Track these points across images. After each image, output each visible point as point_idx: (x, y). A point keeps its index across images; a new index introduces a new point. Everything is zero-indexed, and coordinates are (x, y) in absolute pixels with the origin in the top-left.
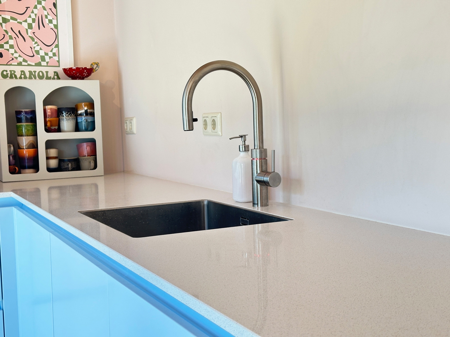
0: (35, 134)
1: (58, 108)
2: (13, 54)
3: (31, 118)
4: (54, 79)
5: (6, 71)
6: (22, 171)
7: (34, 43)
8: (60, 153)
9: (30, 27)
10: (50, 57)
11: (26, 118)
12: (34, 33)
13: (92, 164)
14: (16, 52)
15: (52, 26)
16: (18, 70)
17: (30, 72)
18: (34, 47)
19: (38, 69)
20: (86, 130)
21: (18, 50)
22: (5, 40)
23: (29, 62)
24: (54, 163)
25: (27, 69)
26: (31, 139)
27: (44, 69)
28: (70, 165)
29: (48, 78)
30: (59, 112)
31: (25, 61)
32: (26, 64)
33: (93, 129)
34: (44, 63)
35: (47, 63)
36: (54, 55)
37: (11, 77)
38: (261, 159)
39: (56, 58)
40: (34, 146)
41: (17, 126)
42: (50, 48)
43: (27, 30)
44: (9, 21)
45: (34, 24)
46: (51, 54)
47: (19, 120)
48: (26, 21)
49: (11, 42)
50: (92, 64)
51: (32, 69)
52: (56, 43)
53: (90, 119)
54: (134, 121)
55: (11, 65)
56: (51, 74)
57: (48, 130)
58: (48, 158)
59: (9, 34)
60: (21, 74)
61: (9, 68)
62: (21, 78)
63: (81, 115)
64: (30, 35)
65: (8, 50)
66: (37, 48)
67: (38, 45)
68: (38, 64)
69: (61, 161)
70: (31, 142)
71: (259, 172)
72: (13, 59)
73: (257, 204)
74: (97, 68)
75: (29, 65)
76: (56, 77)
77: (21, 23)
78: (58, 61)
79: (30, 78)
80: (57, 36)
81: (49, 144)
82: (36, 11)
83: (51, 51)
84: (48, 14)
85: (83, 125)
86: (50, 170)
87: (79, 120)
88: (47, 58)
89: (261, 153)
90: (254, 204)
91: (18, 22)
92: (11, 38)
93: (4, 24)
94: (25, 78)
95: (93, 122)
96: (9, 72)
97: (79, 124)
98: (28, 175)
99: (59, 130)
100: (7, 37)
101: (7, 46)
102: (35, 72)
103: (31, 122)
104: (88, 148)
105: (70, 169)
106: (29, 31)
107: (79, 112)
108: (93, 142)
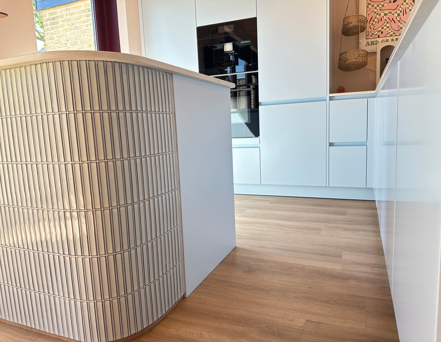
2: (388, 31)
5: (384, 40)
7: (400, 23)
18: (400, 26)
21: (391, 29)
22: (385, 25)
32: (395, 35)
44: (387, 14)
45: (400, 14)
49: (388, 25)
55: (387, 37)
60: (392, 41)
64: (398, 19)
82: (402, 6)
84: (409, 7)
91: (392, 14)
93: (385, 17)
100: (386, 22)
101: (385, 28)
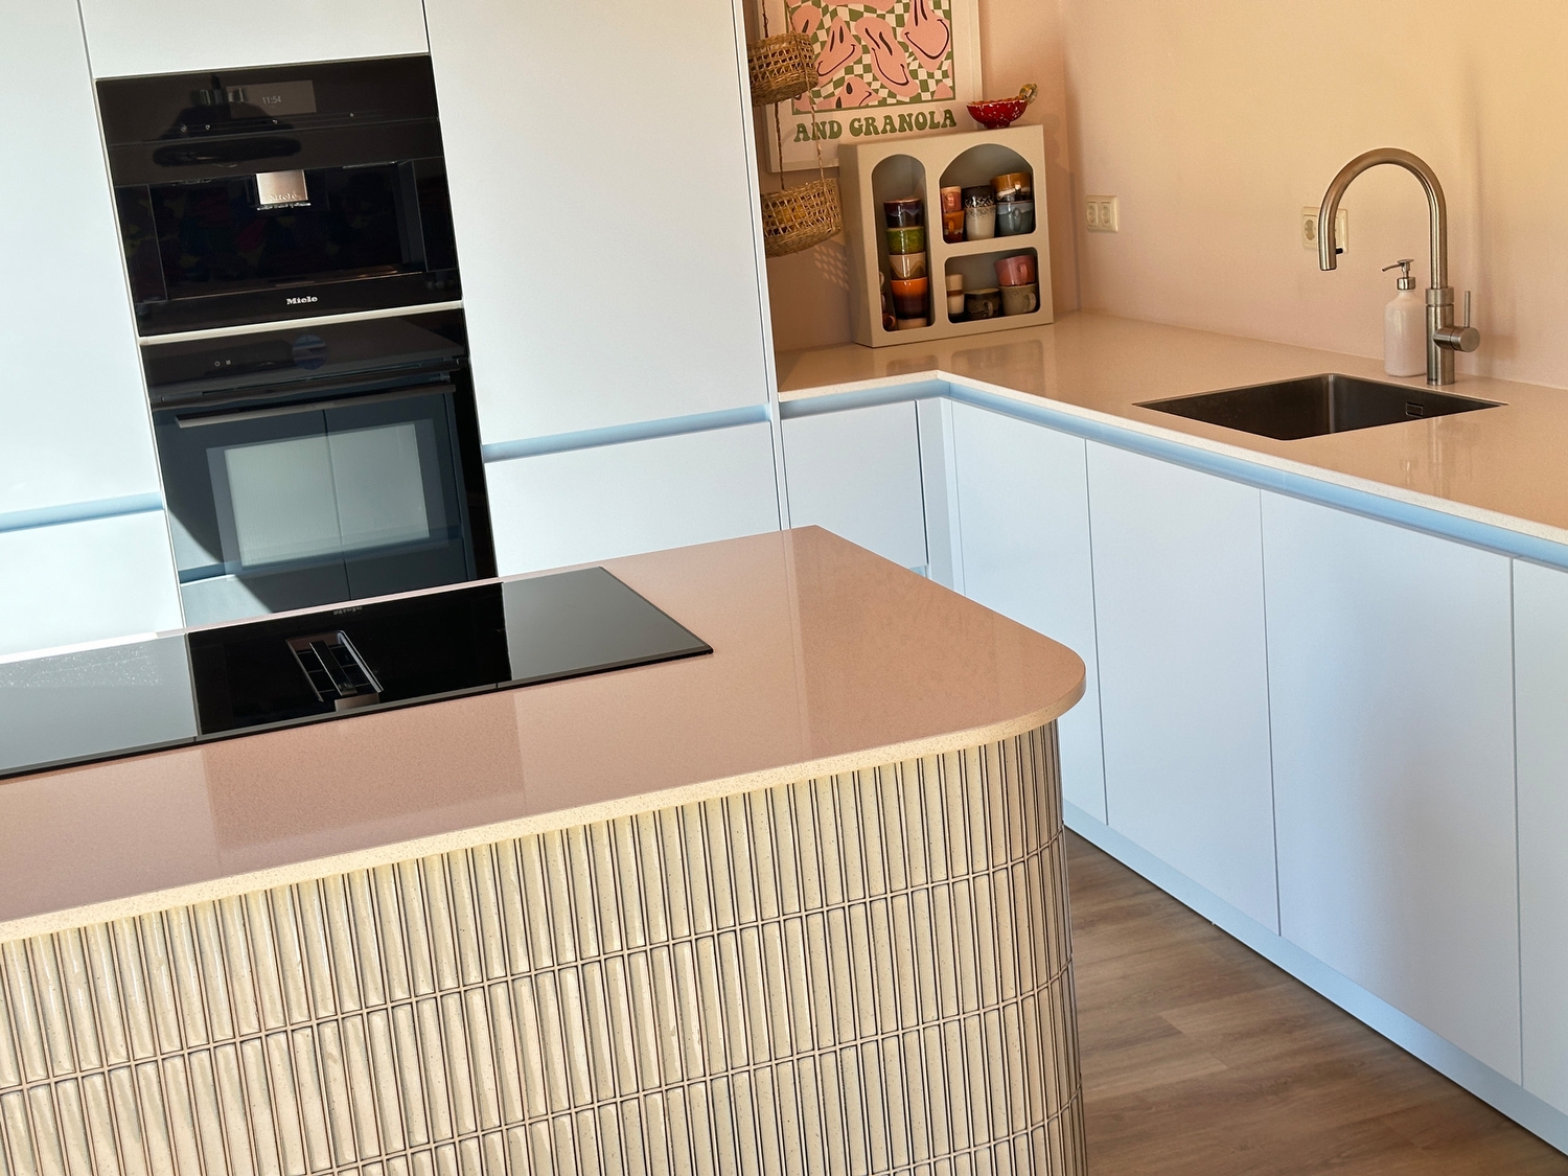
0: (924, 247)
1: (962, 190)
2: (869, 84)
3: (917, 216)
4: (944, 126)
5: (859, 120)
6: (902, 323)
7: (907, 54)
8: (964, 281)
9: (900, 21)
10: (938, 82)
11: (908, 215)
12: (906, 34)
13: (1033, 302)
14: (875, 79)
15: (939, 13)
16: (879, 114)
17: (902, 117)
18: (909, 64)
19: (915, 109)
20: (1017, 232)
21: (879, 75)
22: (855, 57)
23: (899, 98)
24: (958, 303)
25: (895, 112)
26: (918, 257)
27: (926, 108)
28: (990, 306)
29: (934, 126)
30: (965, 197)
31: (892, 95)
32: (894, 101)
33: (1031, 228)
34: (926, 96)
35: (933, 93)
36: (945, 75)
37: (868, 133)
38: (1442, 306)
39: (948, 82)
40: (924, 271)
41: (888, 234)
42: (938, 61)
43: (894, 29)
44: (861, 15)
45: (906, 16)
46: (938, 75)
47: (893, 222)
48: (892, 11)
49: (867, 59)
50: (1023, 90)
51: (905, 110)
52: (948, 49)
53: (1024, 206)
54: (1115, 206)
55: (867, 106)
56: (939, 118)
57: (949, 239)
58: (950, 294)
59: (863, 43)
60: (886, 124)
61: (863, 114)
62: (884, 131)
63: (1004, 200)
64: (899, 39)
65: (861, 76)
66: (914, 66)
67: (915, 59)
68: (916, 99)
69: (969, 298)
70: (918, 264)
71: (1439, 328)
72: (870, 94)
73: (1436, 380)
74: (1033, 97)
75: (900, 103)
76: (948, 122)
77: (883, 17)
78: (953, 88)
79: (902, 129)
80: (949, 35)
81: (951, 266)
83: (940, 68)
85: (1010, 222)
86: (954, 318)
87: (1002, 213)
88: (932, 84)
89: (1443, 296)
90: (1430, 380)
91: (878, 16)
92: (866, 50)
93: (852, 24)
94: (893, 130)
95: (1032, 213)
96: (863, 122)
97: (1001, 219)
98: (914, 331)
99: (964, 237)
100: (859, 48)
101: (858, 69)
102: (910, 115)
103: (916, 224)
104: (1024, 269)
105: (991, 313)
106: (899, 30)
107: (1002, 194)
108: (1030, 255)
